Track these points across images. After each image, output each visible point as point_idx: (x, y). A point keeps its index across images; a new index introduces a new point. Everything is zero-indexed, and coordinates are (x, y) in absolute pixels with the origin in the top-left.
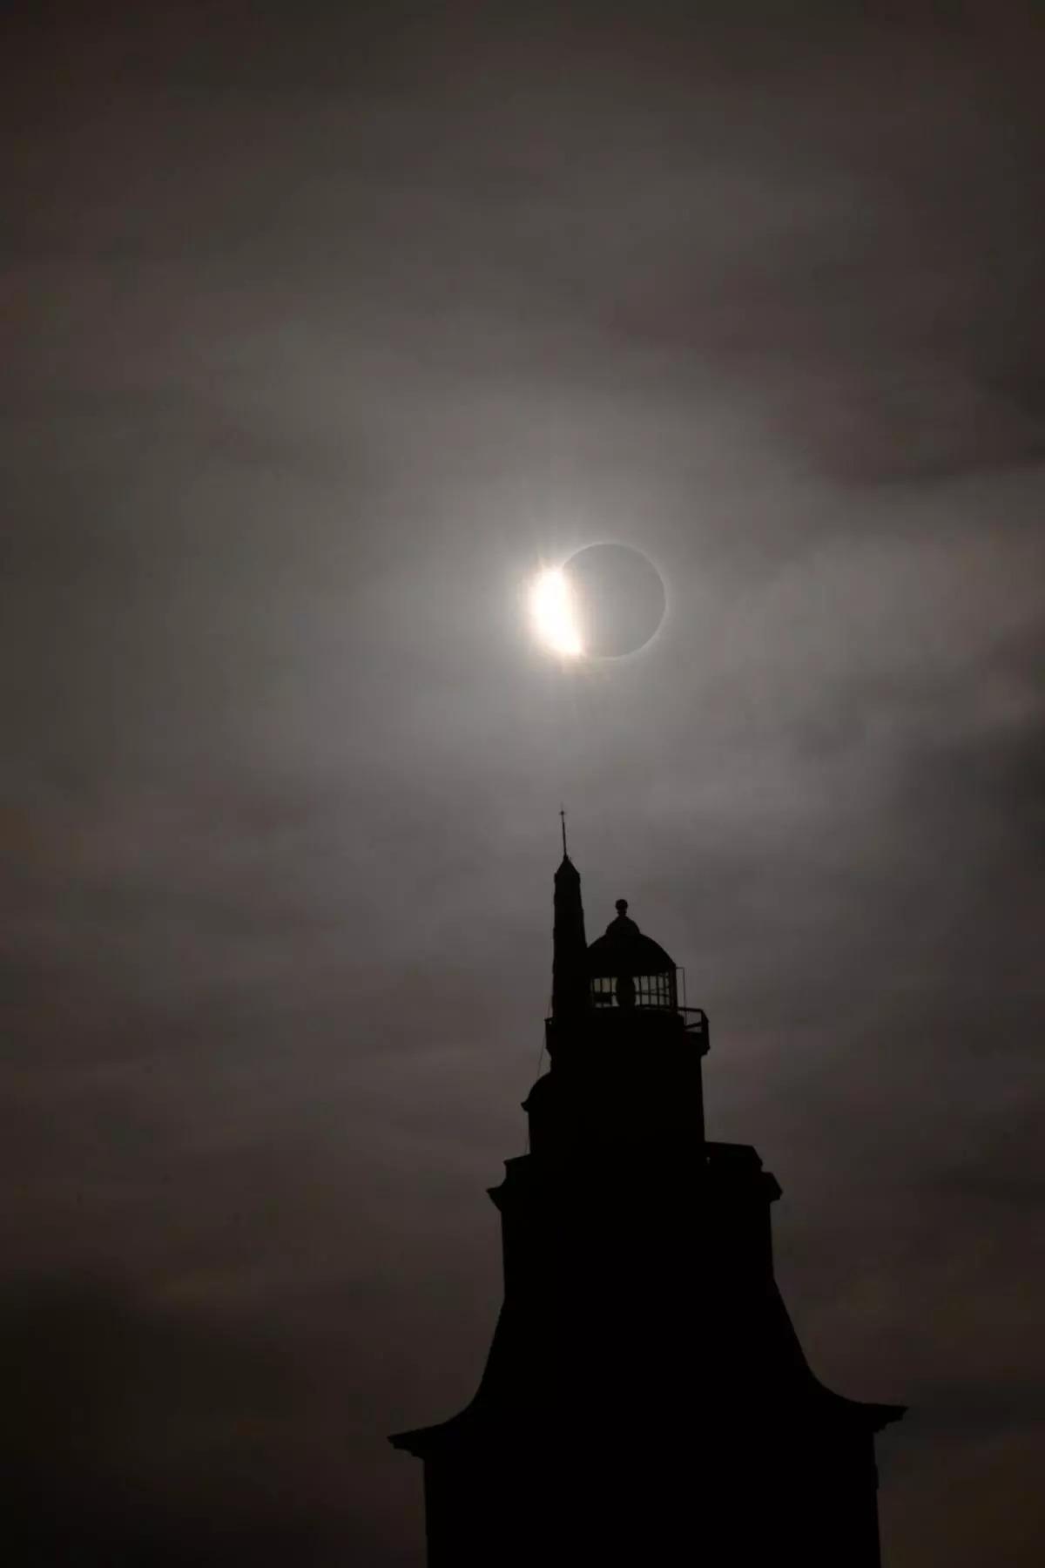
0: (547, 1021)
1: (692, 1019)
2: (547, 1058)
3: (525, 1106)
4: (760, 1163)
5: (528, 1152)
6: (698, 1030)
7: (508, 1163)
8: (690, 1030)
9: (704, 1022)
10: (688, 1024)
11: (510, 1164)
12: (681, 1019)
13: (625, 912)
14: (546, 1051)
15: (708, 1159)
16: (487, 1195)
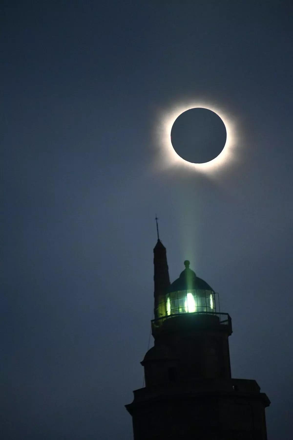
0: (152, 321)
1: (223, 318)
2: (153, 339)
3: (143, 363)
4: (259, 388)
5: (145, 387)
6: (226, 323)
7: (135, 392)
8: (223, 323)
9: (230, 319)
10: (221, 321)
11: (136, 392)
12: (218, 318)
13: (188, 266)
14: (152, 336)
15: (233, 387)
16: (125, 408)
